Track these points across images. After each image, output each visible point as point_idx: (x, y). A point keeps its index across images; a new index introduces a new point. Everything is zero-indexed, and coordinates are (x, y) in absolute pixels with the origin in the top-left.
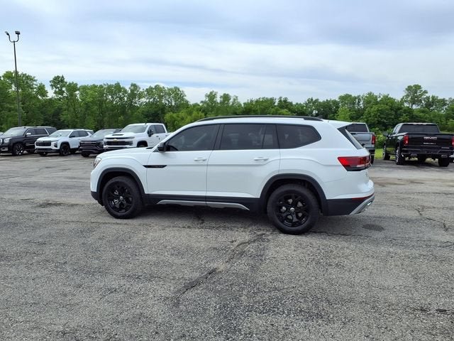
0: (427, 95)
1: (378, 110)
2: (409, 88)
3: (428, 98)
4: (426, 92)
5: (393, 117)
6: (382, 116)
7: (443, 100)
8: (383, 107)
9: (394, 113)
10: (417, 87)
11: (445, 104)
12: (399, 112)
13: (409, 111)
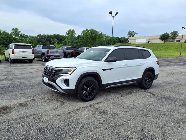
0: (21, 33)
1: (2, 37)
2: (13, 29)
3: (21, 34)
4: (20, 32)
5: (8, 41)
6: (3, 40)
7: (27, 36)
8: (4, 36)
9: (9, 39)
10: (17, 29)
11: (28, 37)
12: (11, 39)
13: (15, 39)
